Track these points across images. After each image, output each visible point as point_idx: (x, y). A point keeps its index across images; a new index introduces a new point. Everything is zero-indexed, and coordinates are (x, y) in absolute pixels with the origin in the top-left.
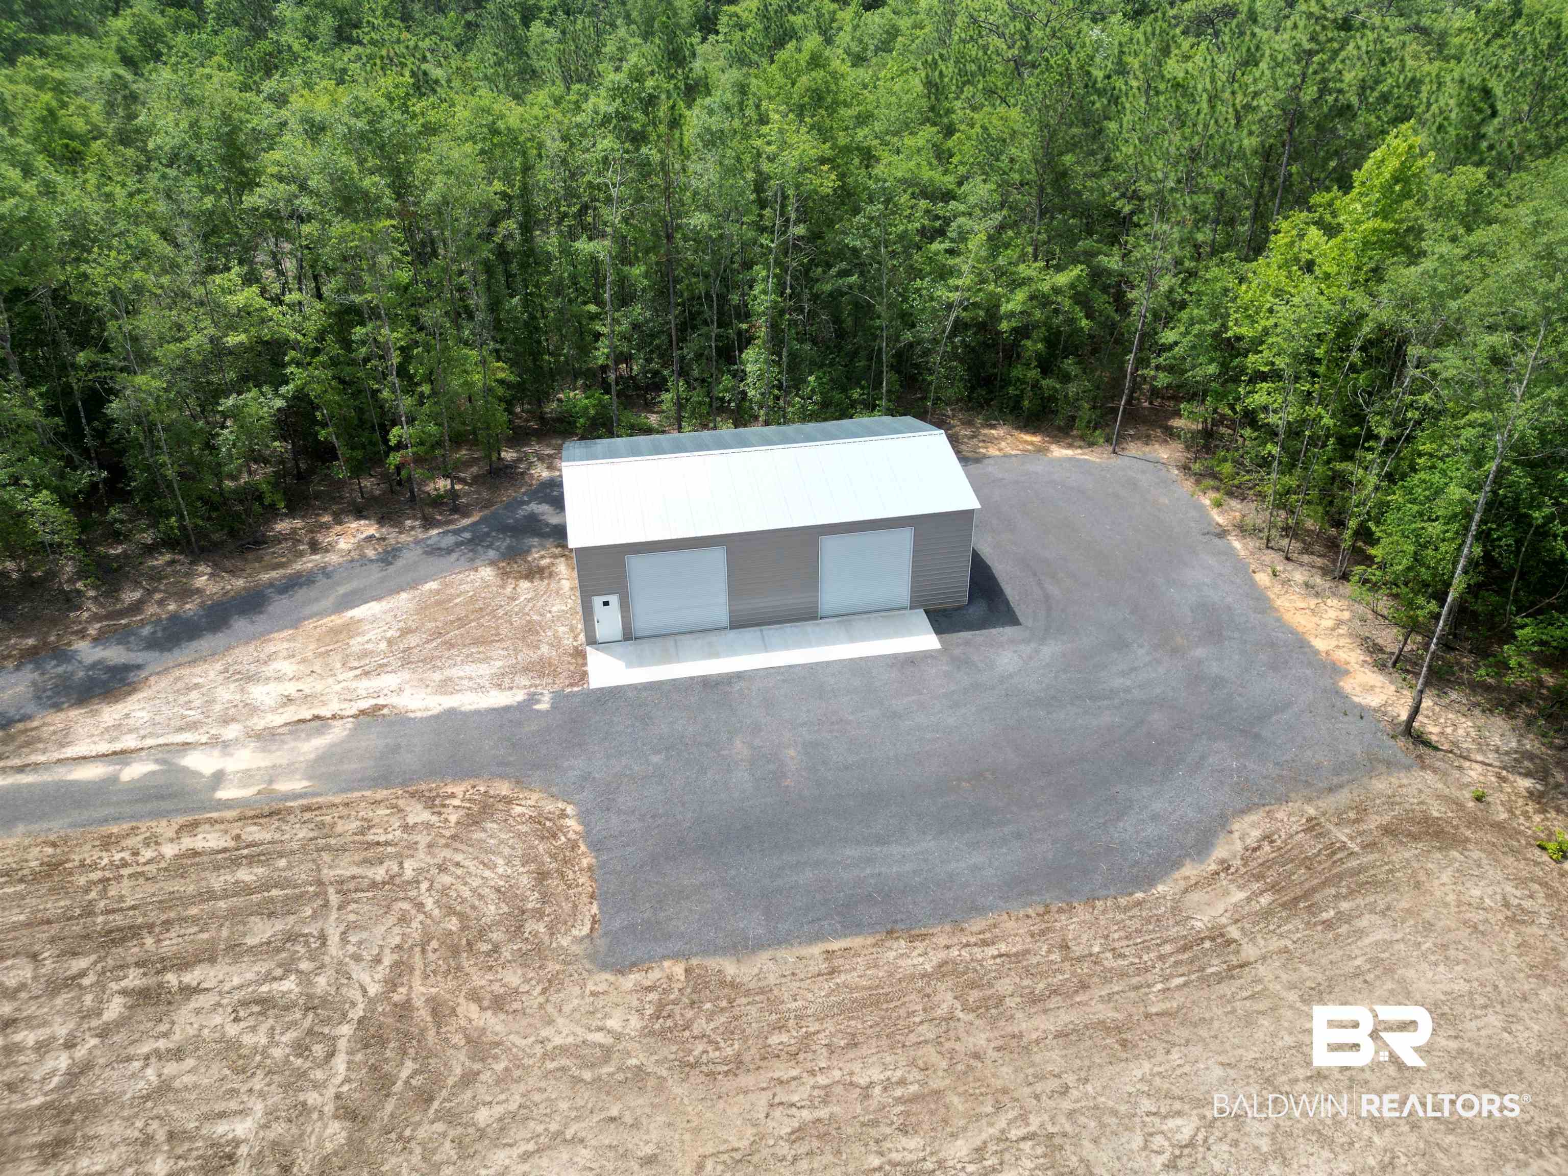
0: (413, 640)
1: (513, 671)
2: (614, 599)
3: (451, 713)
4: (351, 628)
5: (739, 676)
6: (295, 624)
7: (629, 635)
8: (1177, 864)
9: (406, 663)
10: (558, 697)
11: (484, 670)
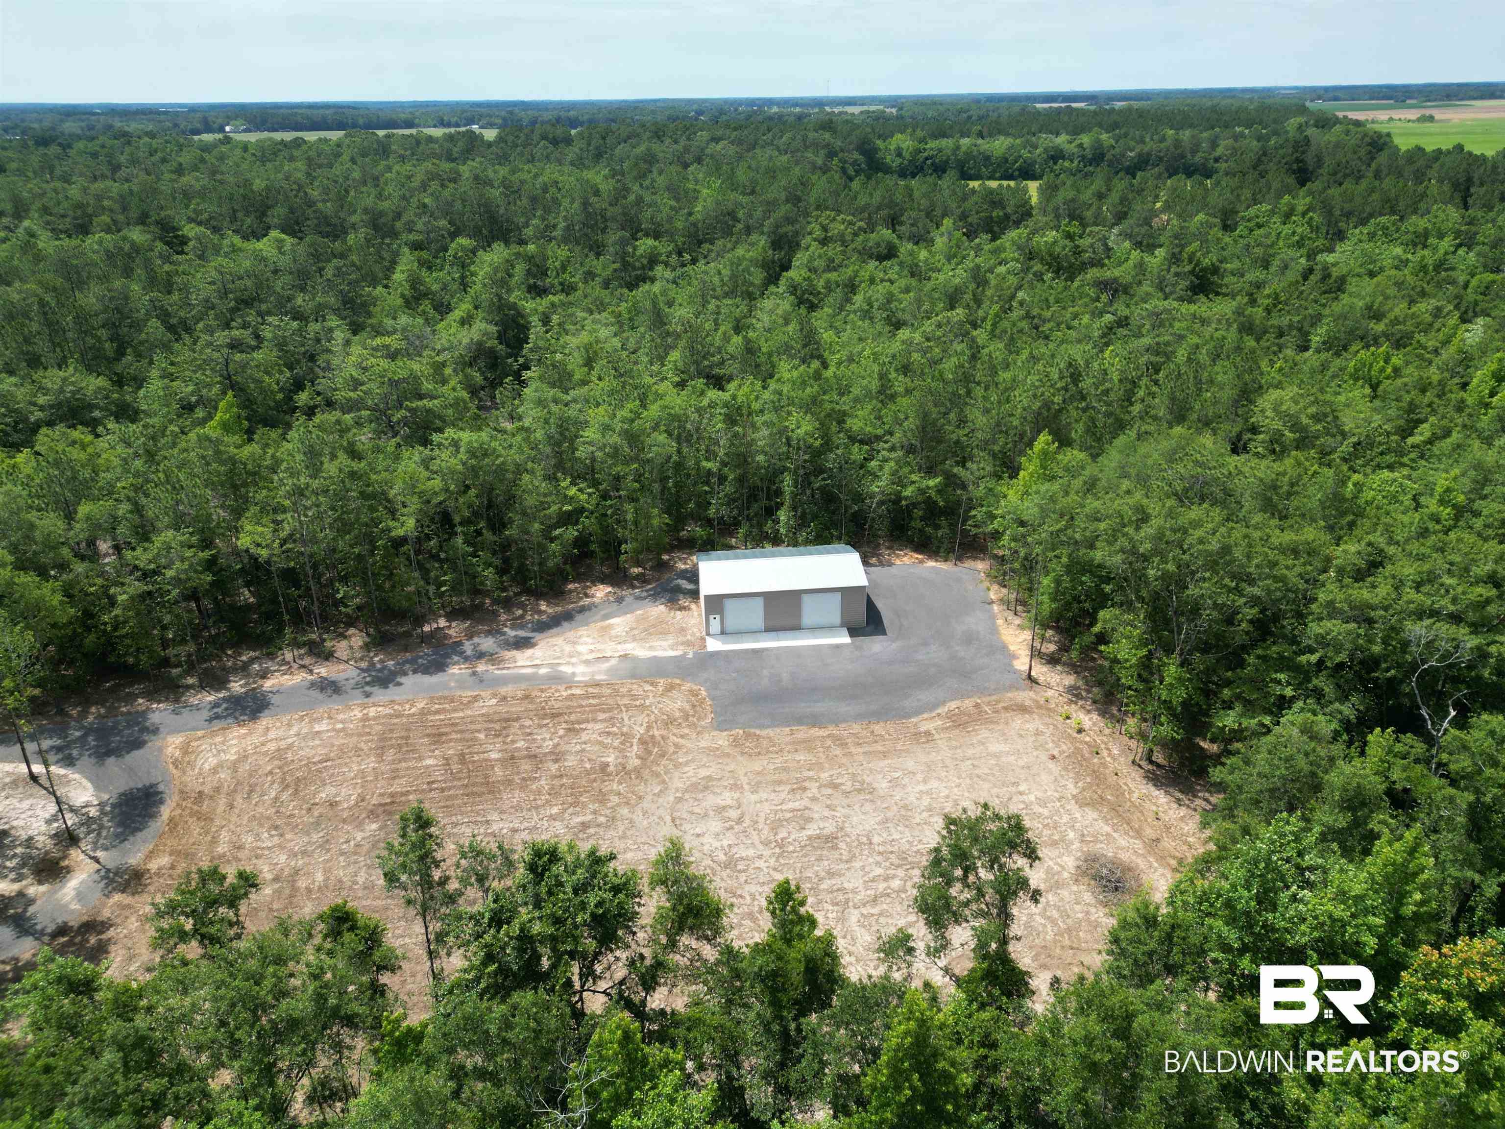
0: (636, 632)
1: (677, 644)
2: (718, 617)
3: (655, 657)
4: (610, 627)
5: (768, 649)
6: (587, 625)
7: (723, 633)
8: (922, 713)
9: (634, 640)
10: (695, 654)
11: (665, 644)
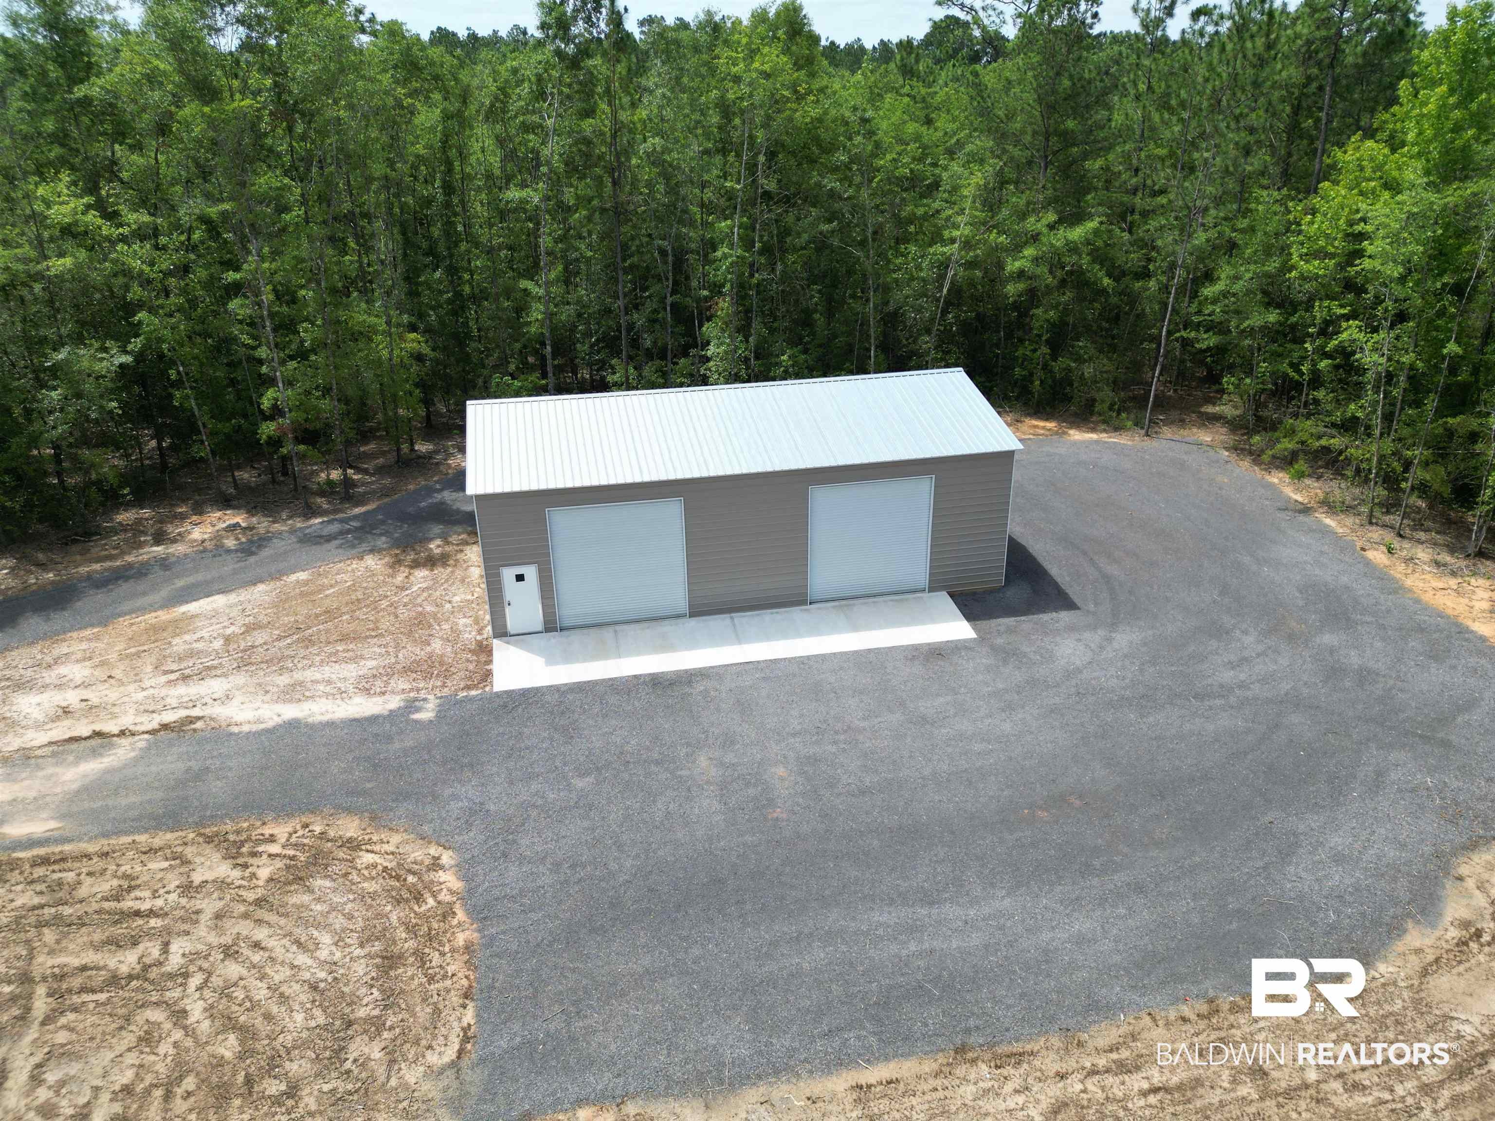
2: (531, 572)
4: (179, 626)
5: (702, 674)
6: (104, 622)
7: (551, 625)
10: (447, 705)
